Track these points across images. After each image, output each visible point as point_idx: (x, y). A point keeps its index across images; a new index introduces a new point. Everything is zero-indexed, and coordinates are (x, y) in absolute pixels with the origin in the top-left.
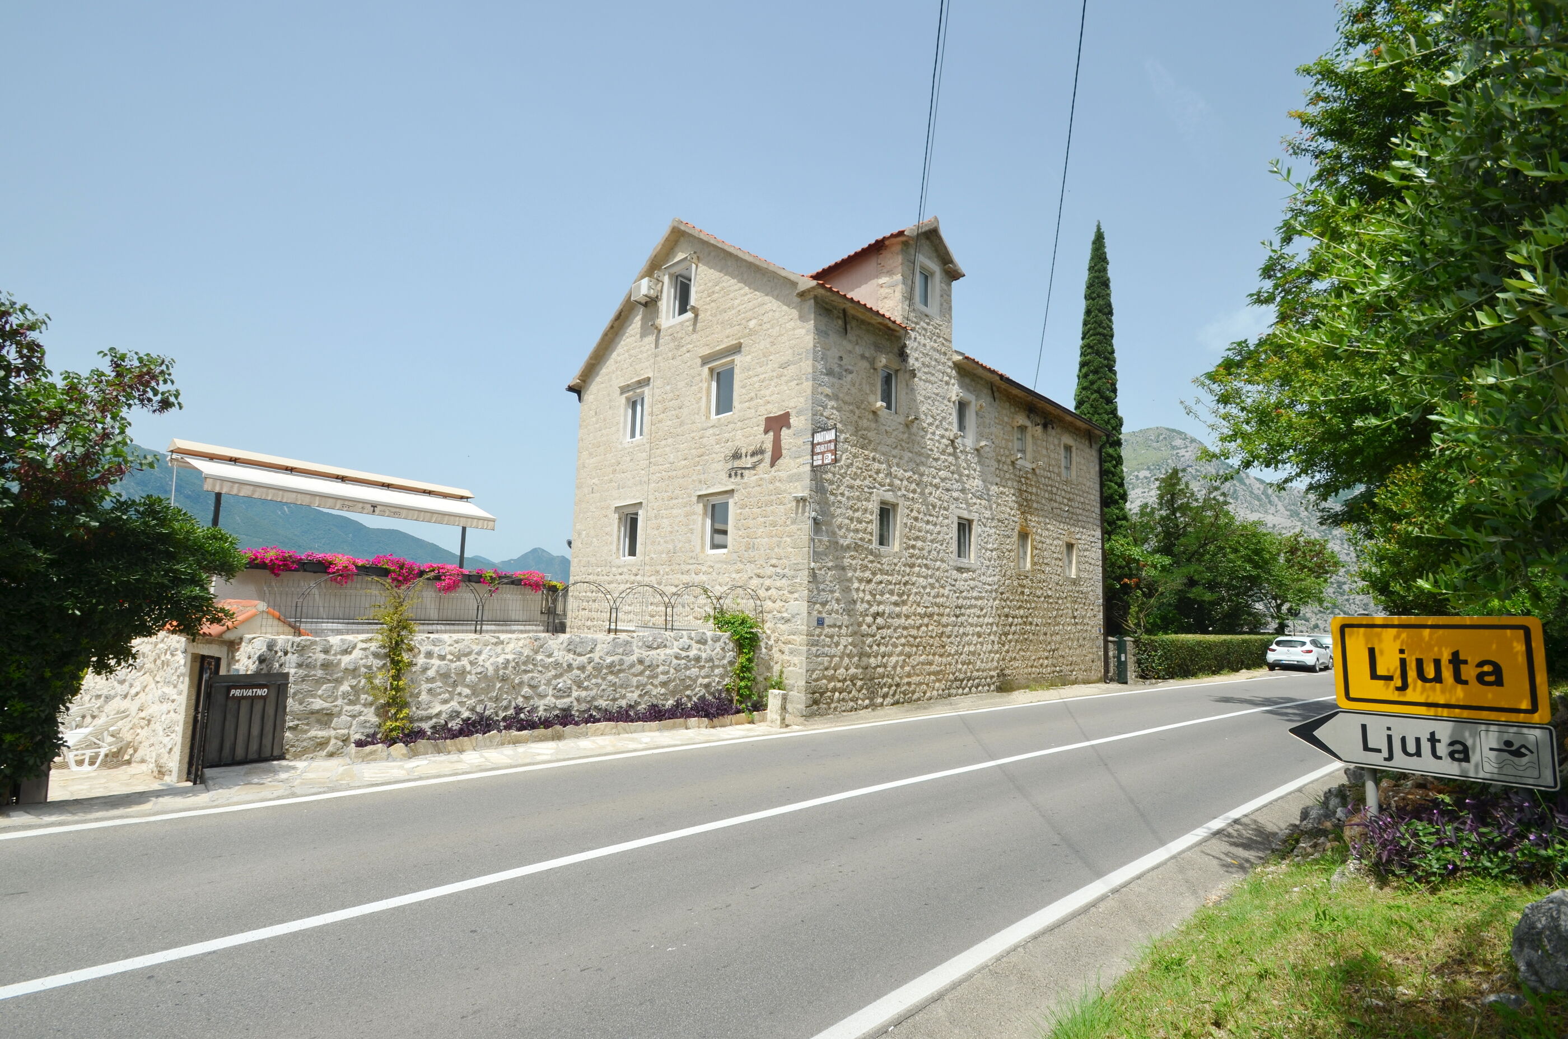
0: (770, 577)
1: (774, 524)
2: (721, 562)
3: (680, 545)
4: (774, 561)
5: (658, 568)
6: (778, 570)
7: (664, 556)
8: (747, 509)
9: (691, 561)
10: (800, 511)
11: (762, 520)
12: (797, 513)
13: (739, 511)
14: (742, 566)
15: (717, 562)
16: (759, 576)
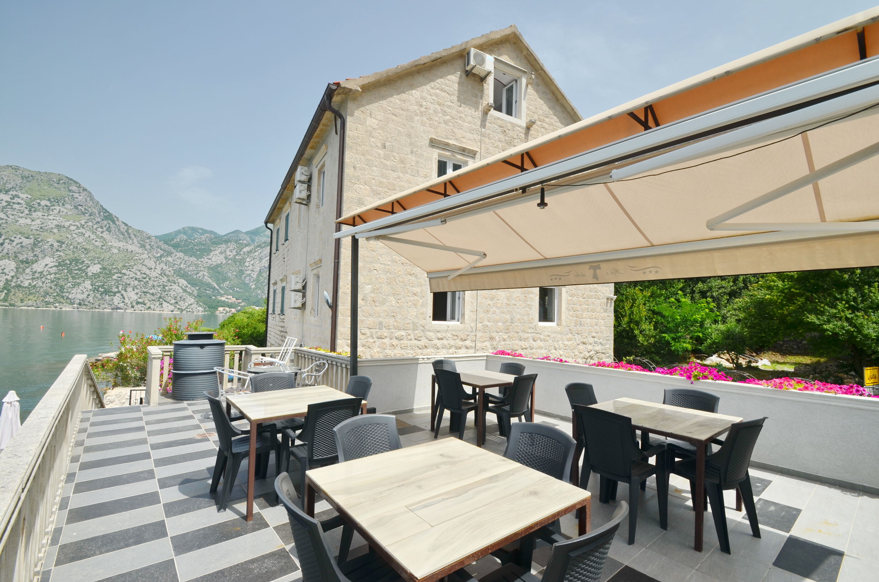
0: (591, 344)
1: (593, 311)
2: (556, 332)
3: (518, 316)
4: (594, 334)
5: (494, 334)
6: (596, 340)
7: (500, 324)
8: (575, 298)
9: (529, 331)
10: (609, 305)
11: (586, 307)
12: (607, 306)
13: (570, 298)
14: (572, 337)
15: (553, 333)
16: (584, 343)
